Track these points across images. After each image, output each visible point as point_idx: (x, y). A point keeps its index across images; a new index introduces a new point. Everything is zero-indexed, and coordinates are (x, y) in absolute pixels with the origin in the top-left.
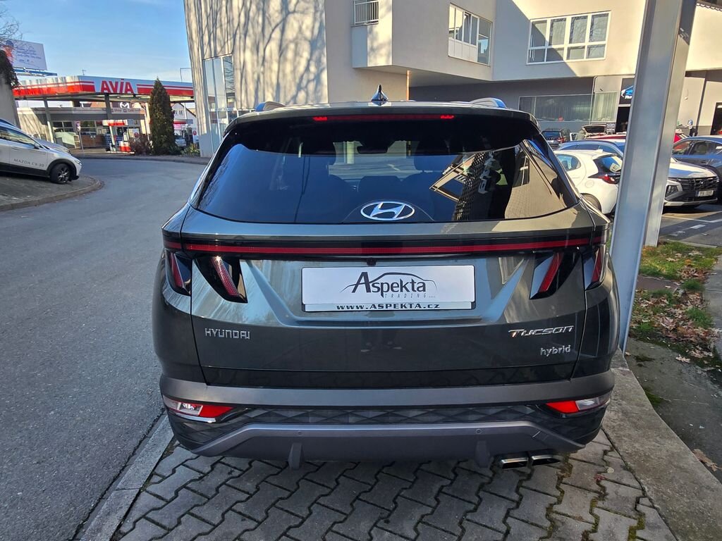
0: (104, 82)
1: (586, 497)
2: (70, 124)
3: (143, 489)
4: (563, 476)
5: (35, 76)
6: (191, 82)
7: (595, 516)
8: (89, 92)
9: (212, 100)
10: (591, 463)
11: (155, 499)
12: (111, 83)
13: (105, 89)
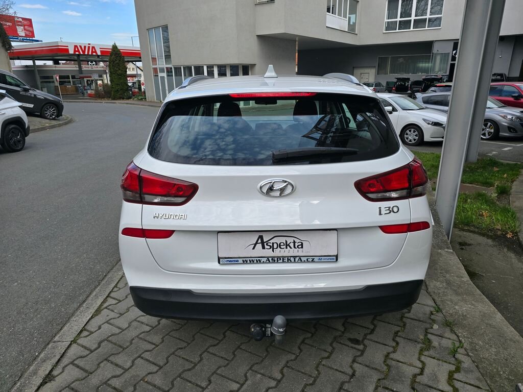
0: (76, 46)
1: (416, 347)
2: (52, 78)
3: (74, 341)
4: (398, 331)
5: (26, 42)
6: (139, 46)
7: (422, 362)
8: (66, 53)
9: (154, 59)
10: (421, 321)
11: (82, 349)
12: (80, 47)
13: (77, 51)
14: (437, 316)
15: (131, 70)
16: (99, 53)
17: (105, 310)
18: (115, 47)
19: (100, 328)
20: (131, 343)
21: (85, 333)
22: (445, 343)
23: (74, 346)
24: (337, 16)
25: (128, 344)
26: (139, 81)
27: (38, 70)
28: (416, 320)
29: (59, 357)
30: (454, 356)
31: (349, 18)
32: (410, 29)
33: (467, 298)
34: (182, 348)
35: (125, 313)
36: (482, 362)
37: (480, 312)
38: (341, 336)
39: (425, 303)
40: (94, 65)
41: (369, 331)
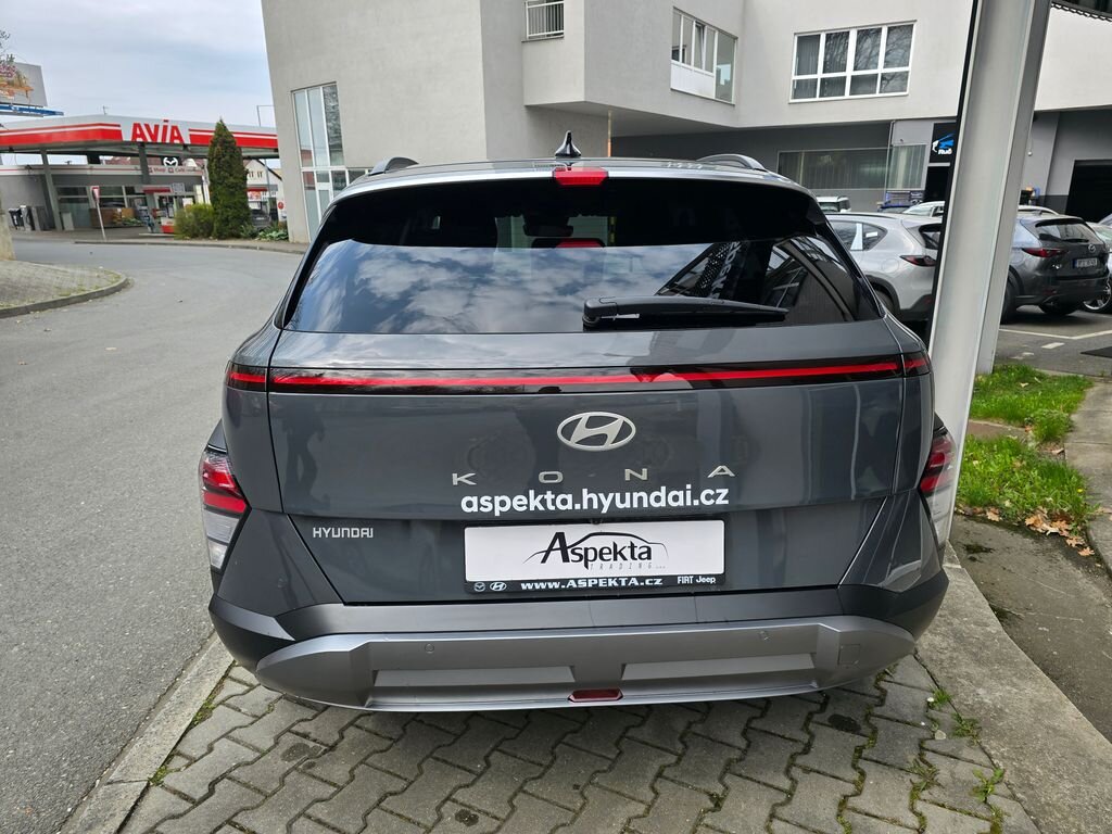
0: (136, 126)
1: (903, 781)
2: (84, 191)
3: (156, 780)
4: (863, 747)
5: (27, 115)
6: (274, 126)
7: (919, 815)
8: (114, 141)
9: (306, 154)
10: (908, 724)
11: (174, 798)
12: (147, 126)
13: (139, 136)
14: (940, 710)
15: (255, 175)
16: (187, 141)
17: (221, 706)
18: (221, 127)
19: (210, 749)
20: (282, 782)
21: (178, 762)
22: (963, 770)
23: (156, 791)
24: (692, 67)
25: (275, 785)
26: (273, 201)
27: (53, 176)
28: (897, 721)
29: (123, 818)
30: (985, 802)
31: (718, 72)
32: (843, 94)
33: (1001, 671)
34: (395, 794)
35: (264, 715)
36: (1045, 812)
37: (1031, 701)
38: (740, 760)
39: (912, 683)
40: (174, 164)
41: (799, 748)
